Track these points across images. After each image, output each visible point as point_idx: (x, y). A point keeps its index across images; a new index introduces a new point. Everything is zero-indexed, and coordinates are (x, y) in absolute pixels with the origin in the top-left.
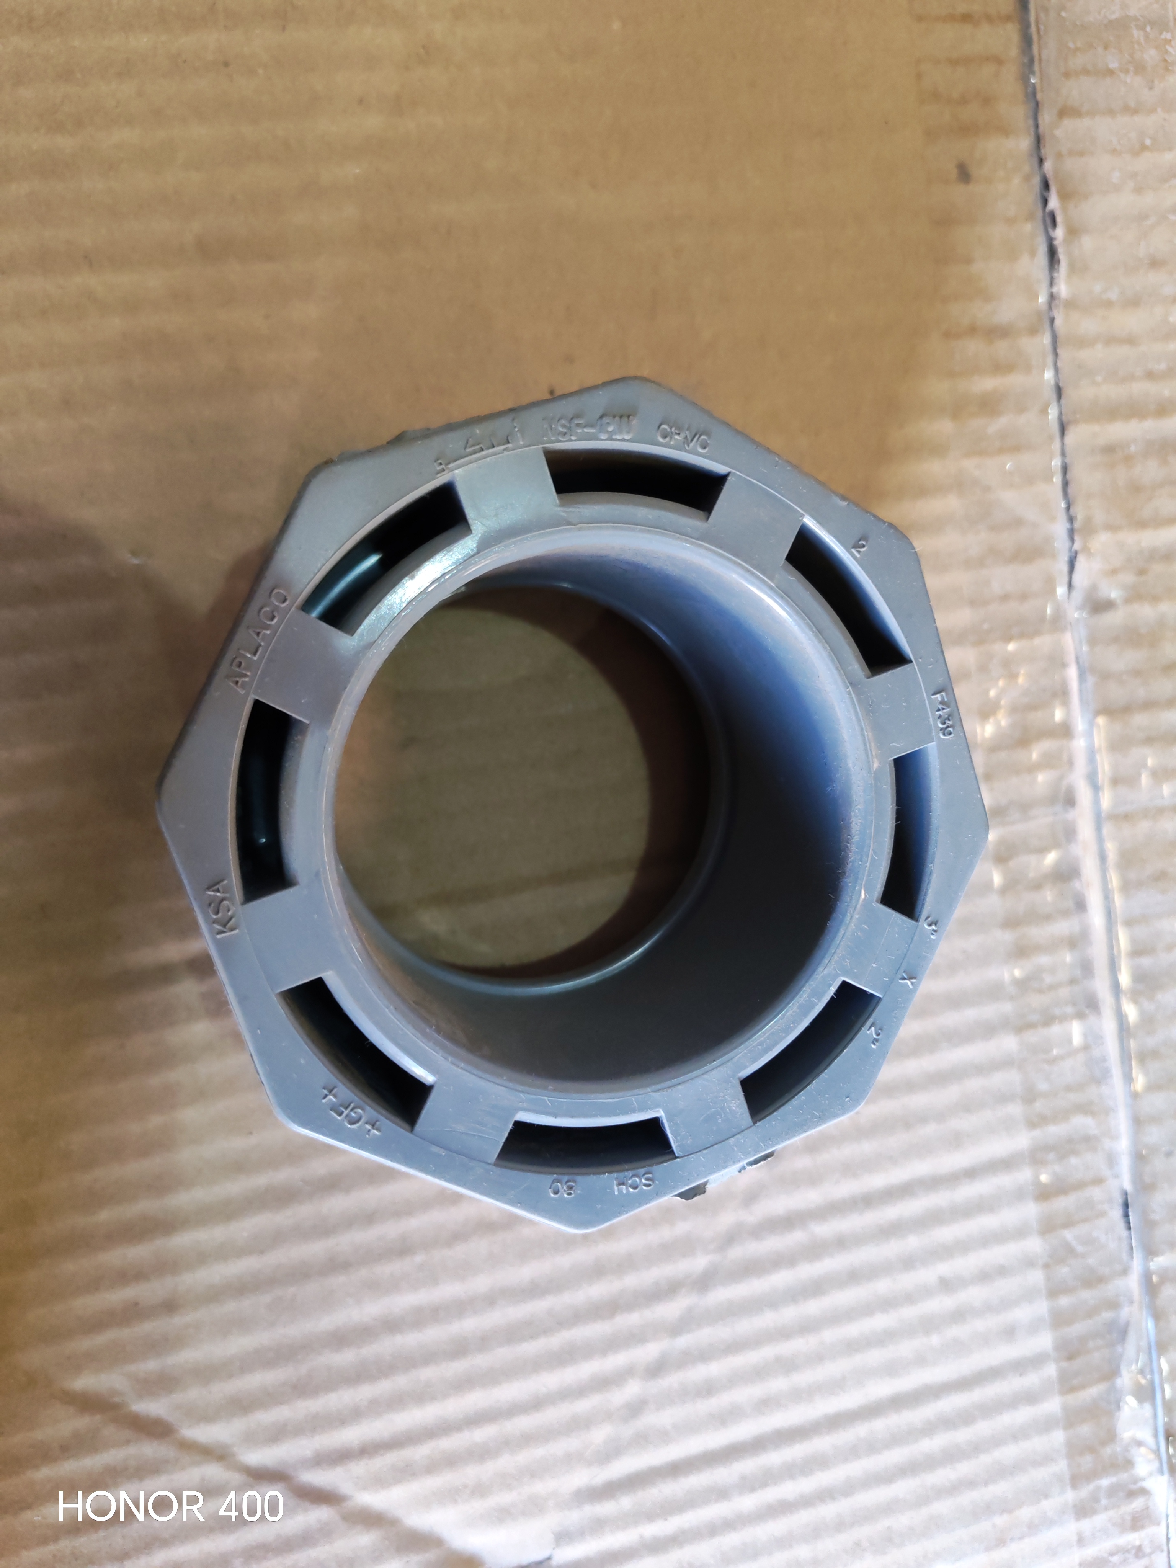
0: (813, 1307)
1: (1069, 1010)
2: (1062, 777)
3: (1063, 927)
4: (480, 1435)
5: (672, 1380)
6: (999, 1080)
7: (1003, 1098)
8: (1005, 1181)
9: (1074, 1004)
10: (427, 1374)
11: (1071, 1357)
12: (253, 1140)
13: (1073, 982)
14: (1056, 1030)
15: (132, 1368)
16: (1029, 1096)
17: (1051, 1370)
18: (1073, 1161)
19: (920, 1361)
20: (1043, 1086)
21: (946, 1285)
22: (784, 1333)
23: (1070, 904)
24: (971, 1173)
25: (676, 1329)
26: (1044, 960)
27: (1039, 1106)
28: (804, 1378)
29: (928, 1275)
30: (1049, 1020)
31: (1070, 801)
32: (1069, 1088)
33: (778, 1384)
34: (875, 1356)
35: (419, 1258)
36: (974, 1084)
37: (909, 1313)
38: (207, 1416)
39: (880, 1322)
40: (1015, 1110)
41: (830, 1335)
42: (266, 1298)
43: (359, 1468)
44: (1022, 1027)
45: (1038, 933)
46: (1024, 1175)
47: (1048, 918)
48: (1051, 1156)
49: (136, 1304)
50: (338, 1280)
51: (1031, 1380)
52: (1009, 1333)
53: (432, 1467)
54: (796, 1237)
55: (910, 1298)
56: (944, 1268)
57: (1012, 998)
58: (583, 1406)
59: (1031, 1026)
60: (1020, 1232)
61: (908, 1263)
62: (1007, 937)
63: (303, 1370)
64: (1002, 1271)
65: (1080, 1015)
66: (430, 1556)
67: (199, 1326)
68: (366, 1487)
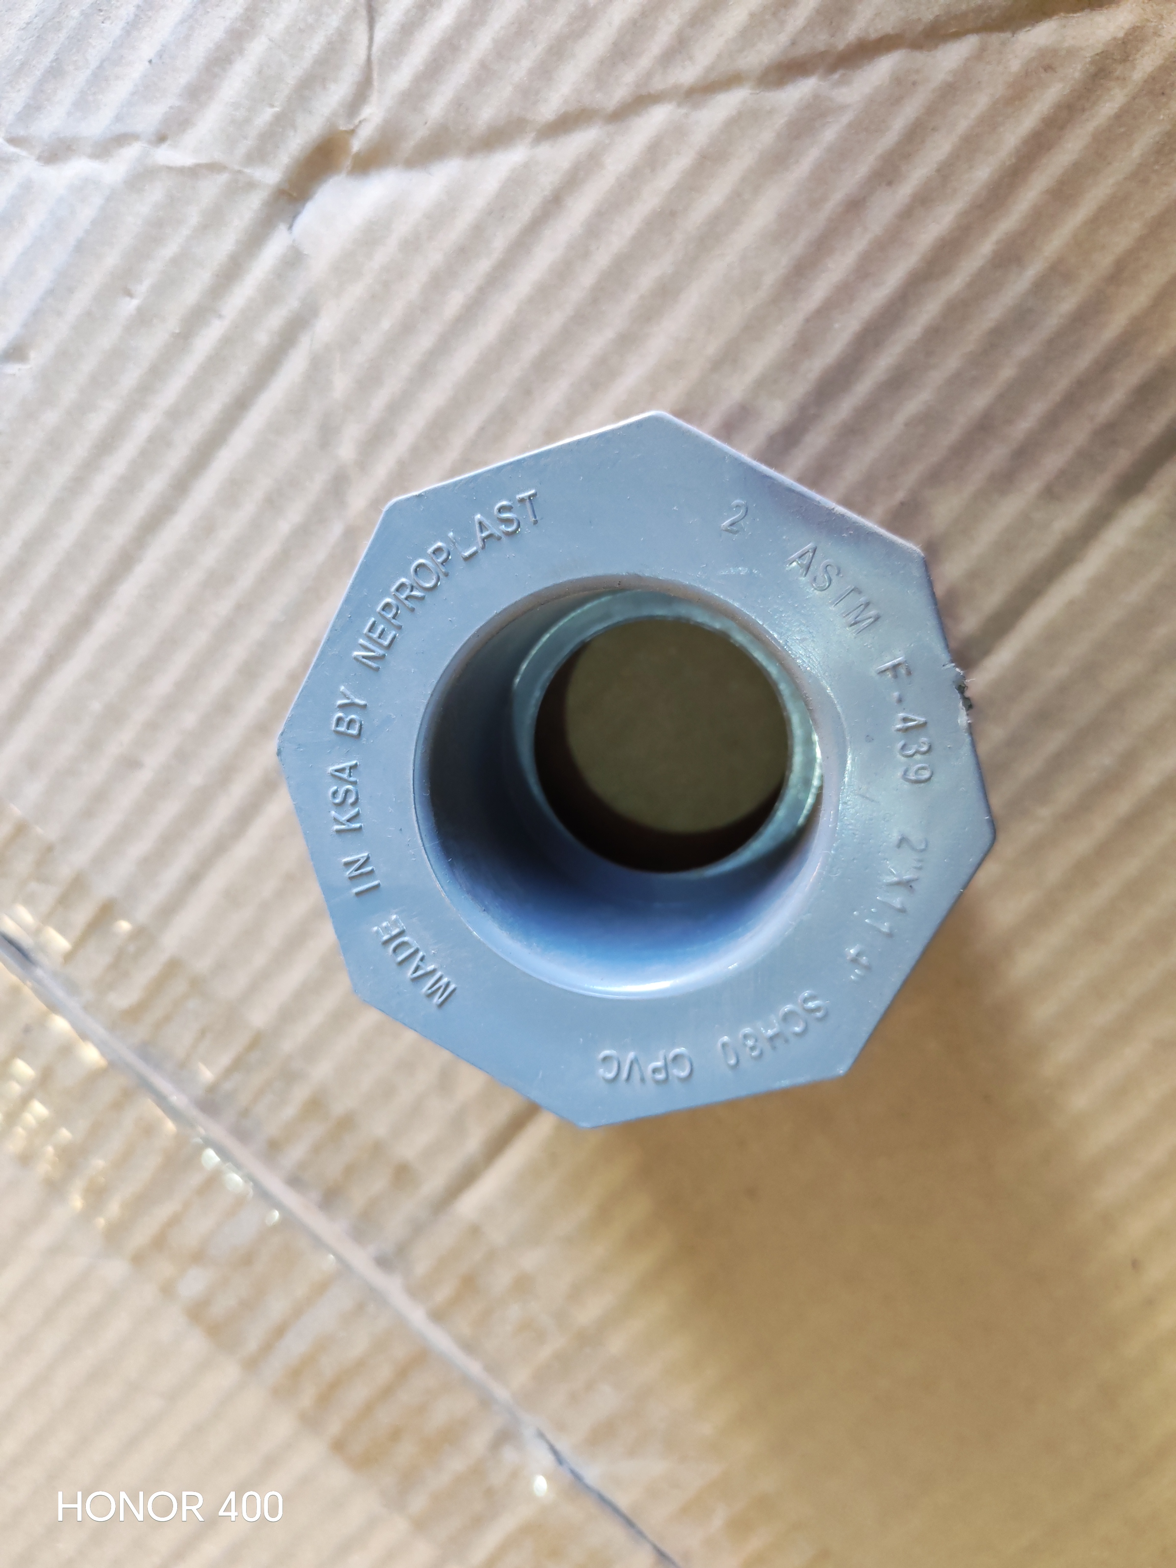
1: (228, 1086)
2: (408, 1275)
3: (296, 1153)
5: (317, 483)
6: (240, 980)
7: (222, 967)
8: (157, 895)
9: (226, 1094)
13: (245, 1113)
14: (225, 1060)
15: (846, 118)
16: (197, 985)
18: (107, 960)
20: (193, 1004)
21: (130, 764)
23: (306, 1176)
26: (289, 1111)
27: (179, 987)
28: (192, 579)
29: (154, 760)
30: (238, 1065)
31: (383, 1262)
32: (167, 1019)
33: (210, 557)
34: (141, 648)
36: (260, 959)
37: (140, 715)
40: (202, 965)
41: (200, 638)
43: (547, 182)
44: (257, 1041)
45: (316, 1131)
46: (144, 912)
47: (317, 1149)
48: (131, 948)
49: (890, 183)
53: (477, 230)
55: (152, 727)
56: (145, 776)
57: (290, 1057)
58: (379, 400)
59: (251, 1047)
60: (101, 860)
62: (339, 1107)
63: (679, 237)
65: (212, 1089)
66: (408, 145)
67: (815, 204)
68: (526, 166)
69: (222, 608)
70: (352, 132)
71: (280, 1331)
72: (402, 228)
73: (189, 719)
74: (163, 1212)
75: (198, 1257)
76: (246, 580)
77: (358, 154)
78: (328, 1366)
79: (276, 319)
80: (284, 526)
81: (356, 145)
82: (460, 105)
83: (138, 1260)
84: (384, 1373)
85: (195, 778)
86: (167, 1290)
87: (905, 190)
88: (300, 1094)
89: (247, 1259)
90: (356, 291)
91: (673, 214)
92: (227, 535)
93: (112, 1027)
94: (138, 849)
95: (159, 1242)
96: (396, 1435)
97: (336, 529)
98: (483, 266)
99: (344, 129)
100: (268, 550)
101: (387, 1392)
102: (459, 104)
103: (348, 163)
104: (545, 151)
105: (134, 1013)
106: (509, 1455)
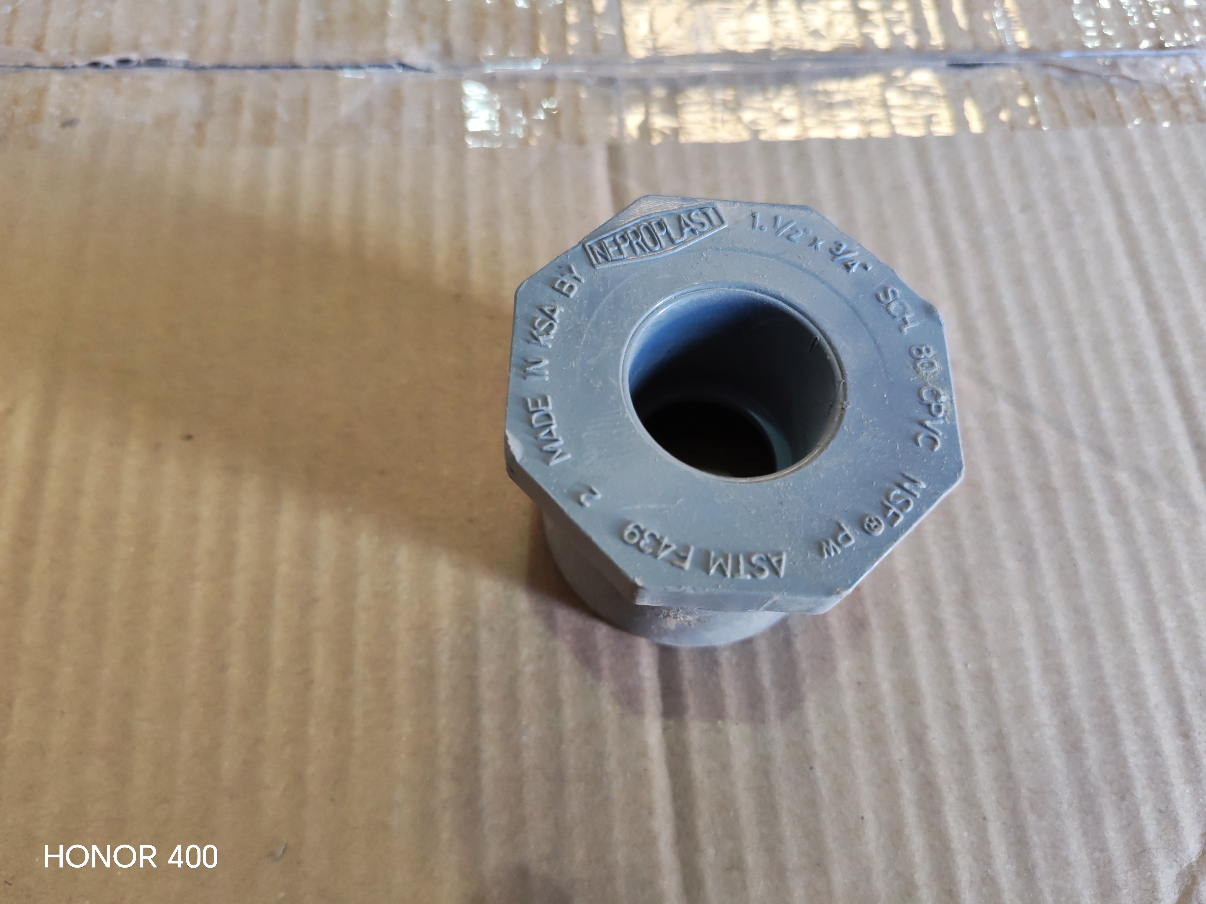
0: (1047, 316)
5: (1116, 443)
11: (1093, 115)
12: (869, 816)
17: (1104, 131)
19: (1097, 232)
21: (1028, 207)
22: (1072, 341)
25: (1068, 435)
28: (1114, 331)
29: (1019, 220)
33: (1119, 351)
34: (1093, 270)
35: (995, 665)
39: (1061, 263)
41: (1073, 304)
42: (1031, 818)
50: (1015, 746)
51: (1114, 147)
52: (1072, 161)
54: (982, 324)
56: (1014, 209)
61: (1008, 235)
64: (1016, 163)
69: (1082, 331)
73: (1029, 258)
76: (1088, 357)
80: (1105, 405)
85: (989, 230)
92: (1125, 371)
97: (1079, 431)
100: (1097, 383)
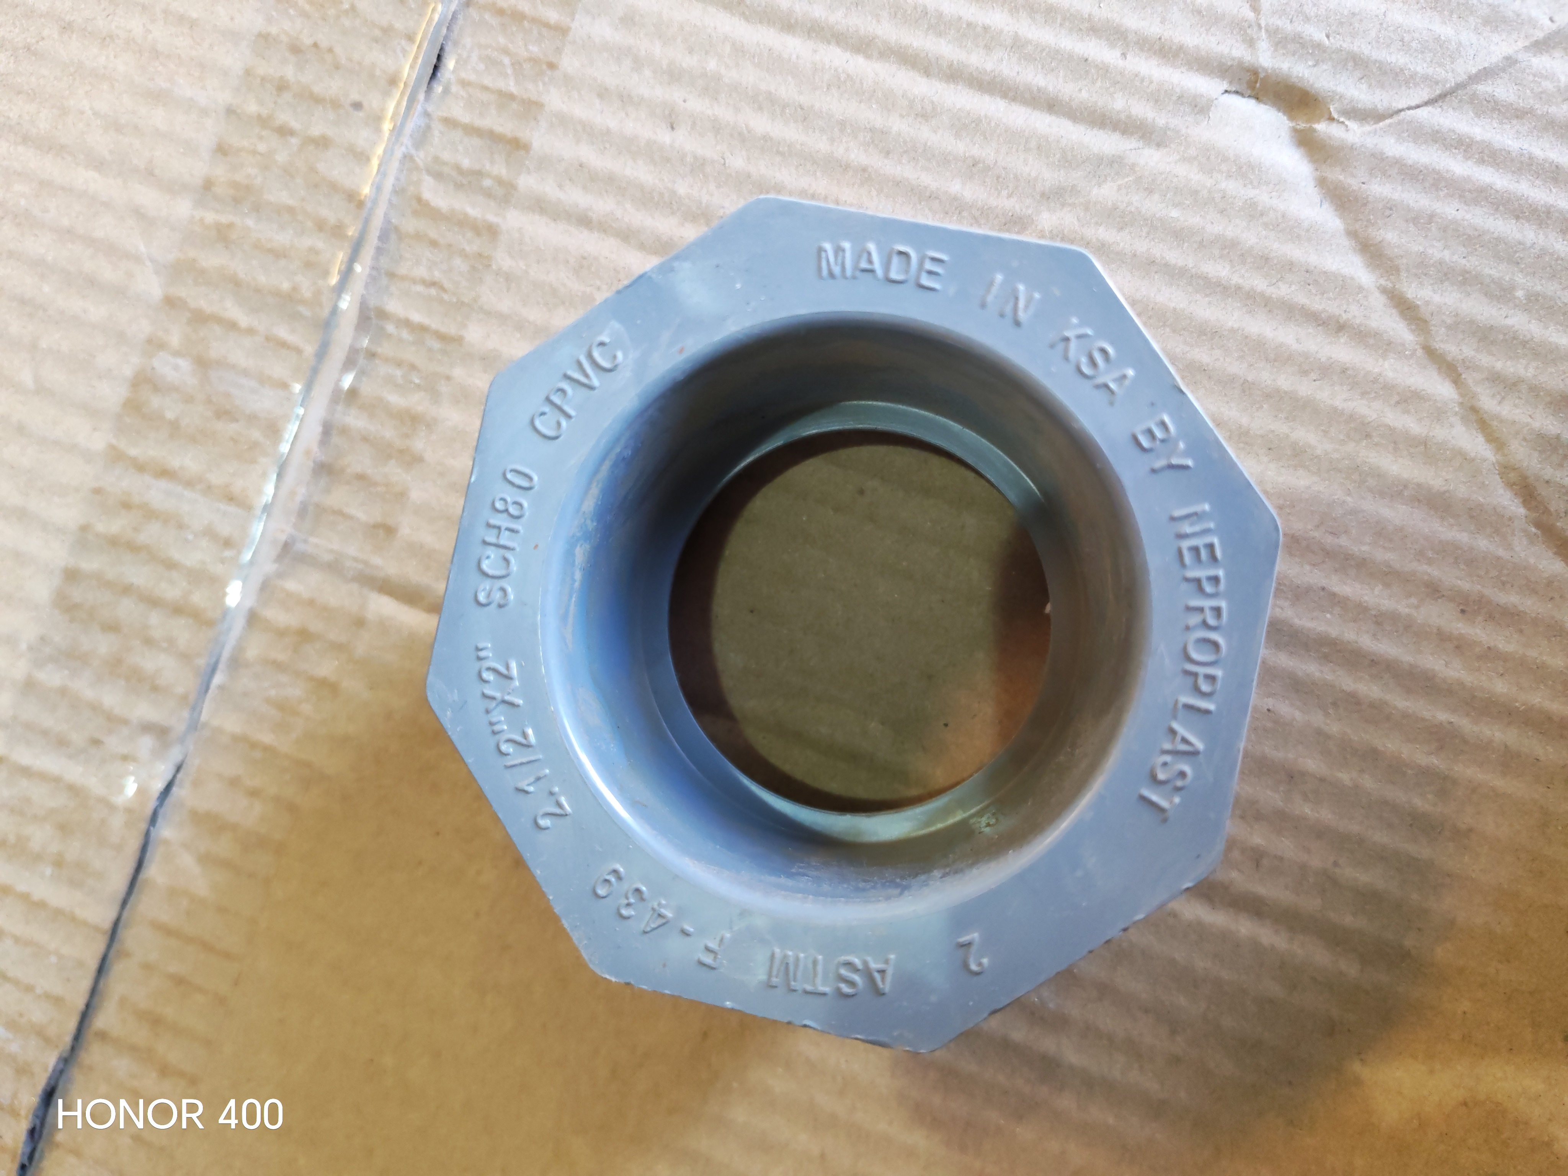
1: (390, 328)
2: (280, 575)
3: (355, 420)
4: (1219, 270)
6: (504, 302)
7: (510, 280)
8: (549, 188)
9: (382, 329)
10: (1235, 367)
13: (371, 355)
14: (415, 317)
15: (1502, 552)
16: (480, 263)
18: (466, 163)
20: (459, 265)
23: (335, 439)
24: (584, 221)
26: (394, 398)
27: (471, 245)
30: (416, 329)
31: (285, 548)
32: (433, 244)
37: (723, 112)
38: (1464, 458)
40: (503, 260)
43: (1353, 313)
44: (452, 342)
45: (385, 431)
46: (529, 182)
48: (487, 183)
53: (1289, 266)
55: (716, 127)
57: (448, 378)
59: (442, 337)
60: (563, 121)
62: (419, 444)
63: (1351, 448)
65: (382, 314)
66: (1336, 175)
67: (1420, 555)
68: (1361, 288)
70: (1331, 119)
71: (165, 473)
72: (1263, 197)
74: (234, 311)
75: (203, 364)
77: (1315, 130)
78: (151, 534)
79: (1142, 110)
81: (1321, 127)
82: (1391, 209)
83: (171, 303)
84: (171, 592)
86: (154, 345)
87: (1460, 627)
88: (417, 402)
89: (225, 414)
90: (1193, 176)
91: (1368, 436)
93: (398, 191)
94: (588, 154)
95: (200, 318)
96: (112, 627)
98: (1259, 283)
99: (1332, 110)
101: (153, 602)
102: (1390, 207)
103: (1302, 125)
104: (1378, 301)
105: (423, 208)
106: (146, 744)
